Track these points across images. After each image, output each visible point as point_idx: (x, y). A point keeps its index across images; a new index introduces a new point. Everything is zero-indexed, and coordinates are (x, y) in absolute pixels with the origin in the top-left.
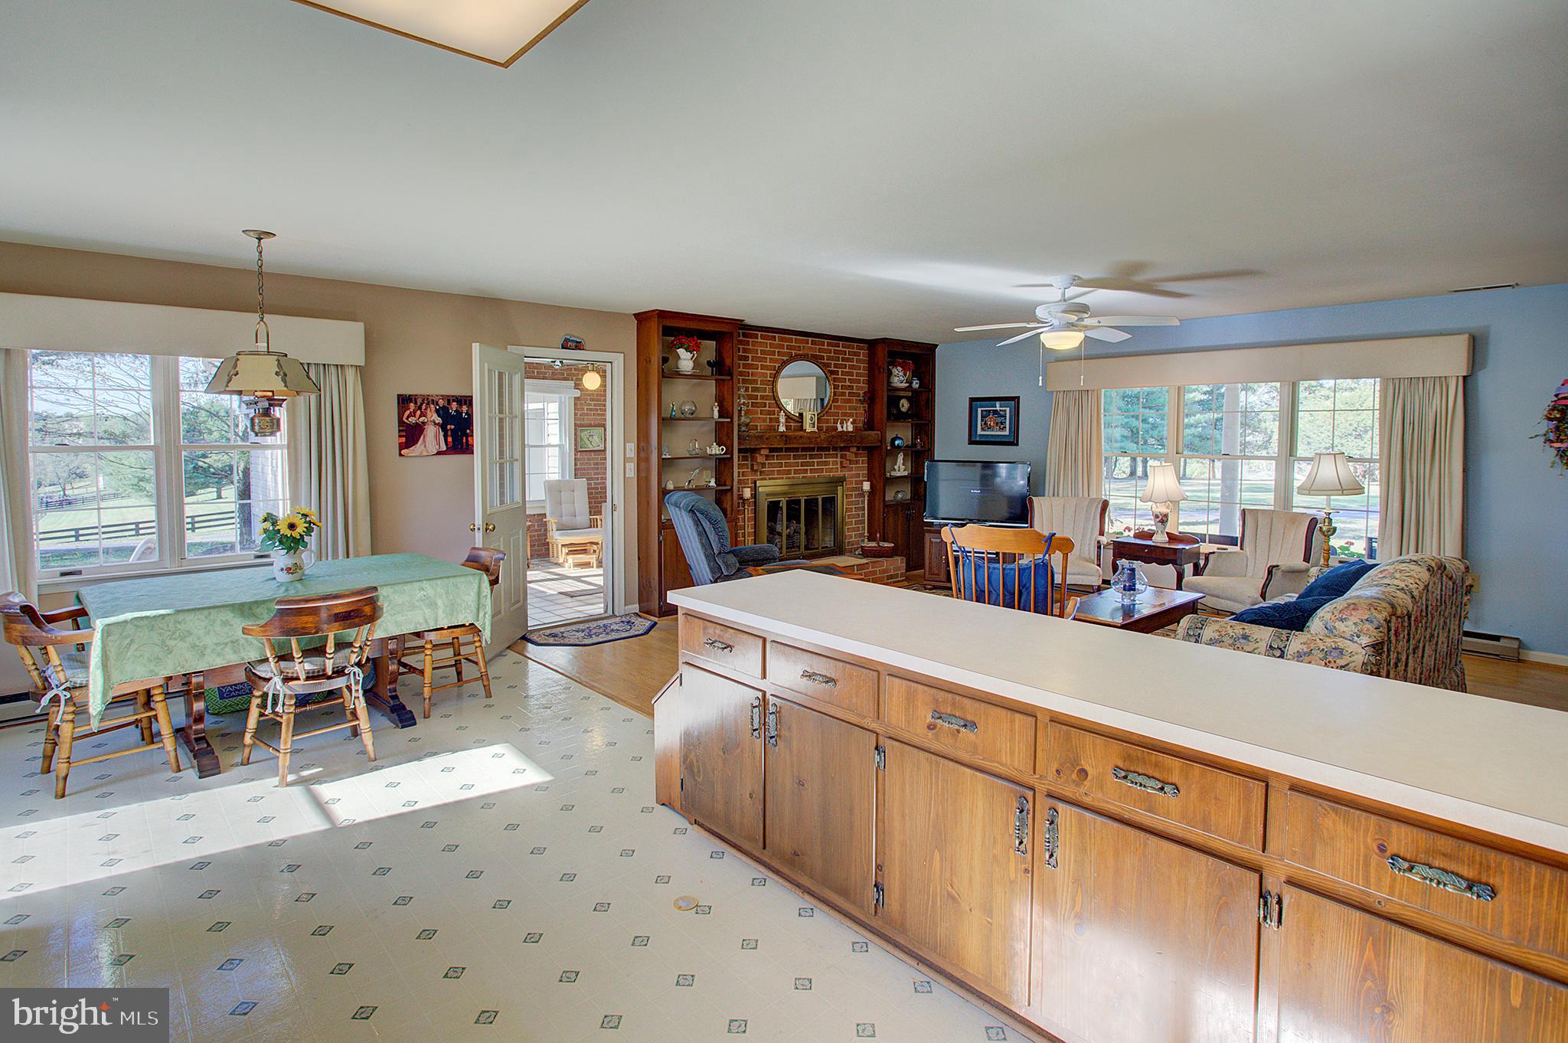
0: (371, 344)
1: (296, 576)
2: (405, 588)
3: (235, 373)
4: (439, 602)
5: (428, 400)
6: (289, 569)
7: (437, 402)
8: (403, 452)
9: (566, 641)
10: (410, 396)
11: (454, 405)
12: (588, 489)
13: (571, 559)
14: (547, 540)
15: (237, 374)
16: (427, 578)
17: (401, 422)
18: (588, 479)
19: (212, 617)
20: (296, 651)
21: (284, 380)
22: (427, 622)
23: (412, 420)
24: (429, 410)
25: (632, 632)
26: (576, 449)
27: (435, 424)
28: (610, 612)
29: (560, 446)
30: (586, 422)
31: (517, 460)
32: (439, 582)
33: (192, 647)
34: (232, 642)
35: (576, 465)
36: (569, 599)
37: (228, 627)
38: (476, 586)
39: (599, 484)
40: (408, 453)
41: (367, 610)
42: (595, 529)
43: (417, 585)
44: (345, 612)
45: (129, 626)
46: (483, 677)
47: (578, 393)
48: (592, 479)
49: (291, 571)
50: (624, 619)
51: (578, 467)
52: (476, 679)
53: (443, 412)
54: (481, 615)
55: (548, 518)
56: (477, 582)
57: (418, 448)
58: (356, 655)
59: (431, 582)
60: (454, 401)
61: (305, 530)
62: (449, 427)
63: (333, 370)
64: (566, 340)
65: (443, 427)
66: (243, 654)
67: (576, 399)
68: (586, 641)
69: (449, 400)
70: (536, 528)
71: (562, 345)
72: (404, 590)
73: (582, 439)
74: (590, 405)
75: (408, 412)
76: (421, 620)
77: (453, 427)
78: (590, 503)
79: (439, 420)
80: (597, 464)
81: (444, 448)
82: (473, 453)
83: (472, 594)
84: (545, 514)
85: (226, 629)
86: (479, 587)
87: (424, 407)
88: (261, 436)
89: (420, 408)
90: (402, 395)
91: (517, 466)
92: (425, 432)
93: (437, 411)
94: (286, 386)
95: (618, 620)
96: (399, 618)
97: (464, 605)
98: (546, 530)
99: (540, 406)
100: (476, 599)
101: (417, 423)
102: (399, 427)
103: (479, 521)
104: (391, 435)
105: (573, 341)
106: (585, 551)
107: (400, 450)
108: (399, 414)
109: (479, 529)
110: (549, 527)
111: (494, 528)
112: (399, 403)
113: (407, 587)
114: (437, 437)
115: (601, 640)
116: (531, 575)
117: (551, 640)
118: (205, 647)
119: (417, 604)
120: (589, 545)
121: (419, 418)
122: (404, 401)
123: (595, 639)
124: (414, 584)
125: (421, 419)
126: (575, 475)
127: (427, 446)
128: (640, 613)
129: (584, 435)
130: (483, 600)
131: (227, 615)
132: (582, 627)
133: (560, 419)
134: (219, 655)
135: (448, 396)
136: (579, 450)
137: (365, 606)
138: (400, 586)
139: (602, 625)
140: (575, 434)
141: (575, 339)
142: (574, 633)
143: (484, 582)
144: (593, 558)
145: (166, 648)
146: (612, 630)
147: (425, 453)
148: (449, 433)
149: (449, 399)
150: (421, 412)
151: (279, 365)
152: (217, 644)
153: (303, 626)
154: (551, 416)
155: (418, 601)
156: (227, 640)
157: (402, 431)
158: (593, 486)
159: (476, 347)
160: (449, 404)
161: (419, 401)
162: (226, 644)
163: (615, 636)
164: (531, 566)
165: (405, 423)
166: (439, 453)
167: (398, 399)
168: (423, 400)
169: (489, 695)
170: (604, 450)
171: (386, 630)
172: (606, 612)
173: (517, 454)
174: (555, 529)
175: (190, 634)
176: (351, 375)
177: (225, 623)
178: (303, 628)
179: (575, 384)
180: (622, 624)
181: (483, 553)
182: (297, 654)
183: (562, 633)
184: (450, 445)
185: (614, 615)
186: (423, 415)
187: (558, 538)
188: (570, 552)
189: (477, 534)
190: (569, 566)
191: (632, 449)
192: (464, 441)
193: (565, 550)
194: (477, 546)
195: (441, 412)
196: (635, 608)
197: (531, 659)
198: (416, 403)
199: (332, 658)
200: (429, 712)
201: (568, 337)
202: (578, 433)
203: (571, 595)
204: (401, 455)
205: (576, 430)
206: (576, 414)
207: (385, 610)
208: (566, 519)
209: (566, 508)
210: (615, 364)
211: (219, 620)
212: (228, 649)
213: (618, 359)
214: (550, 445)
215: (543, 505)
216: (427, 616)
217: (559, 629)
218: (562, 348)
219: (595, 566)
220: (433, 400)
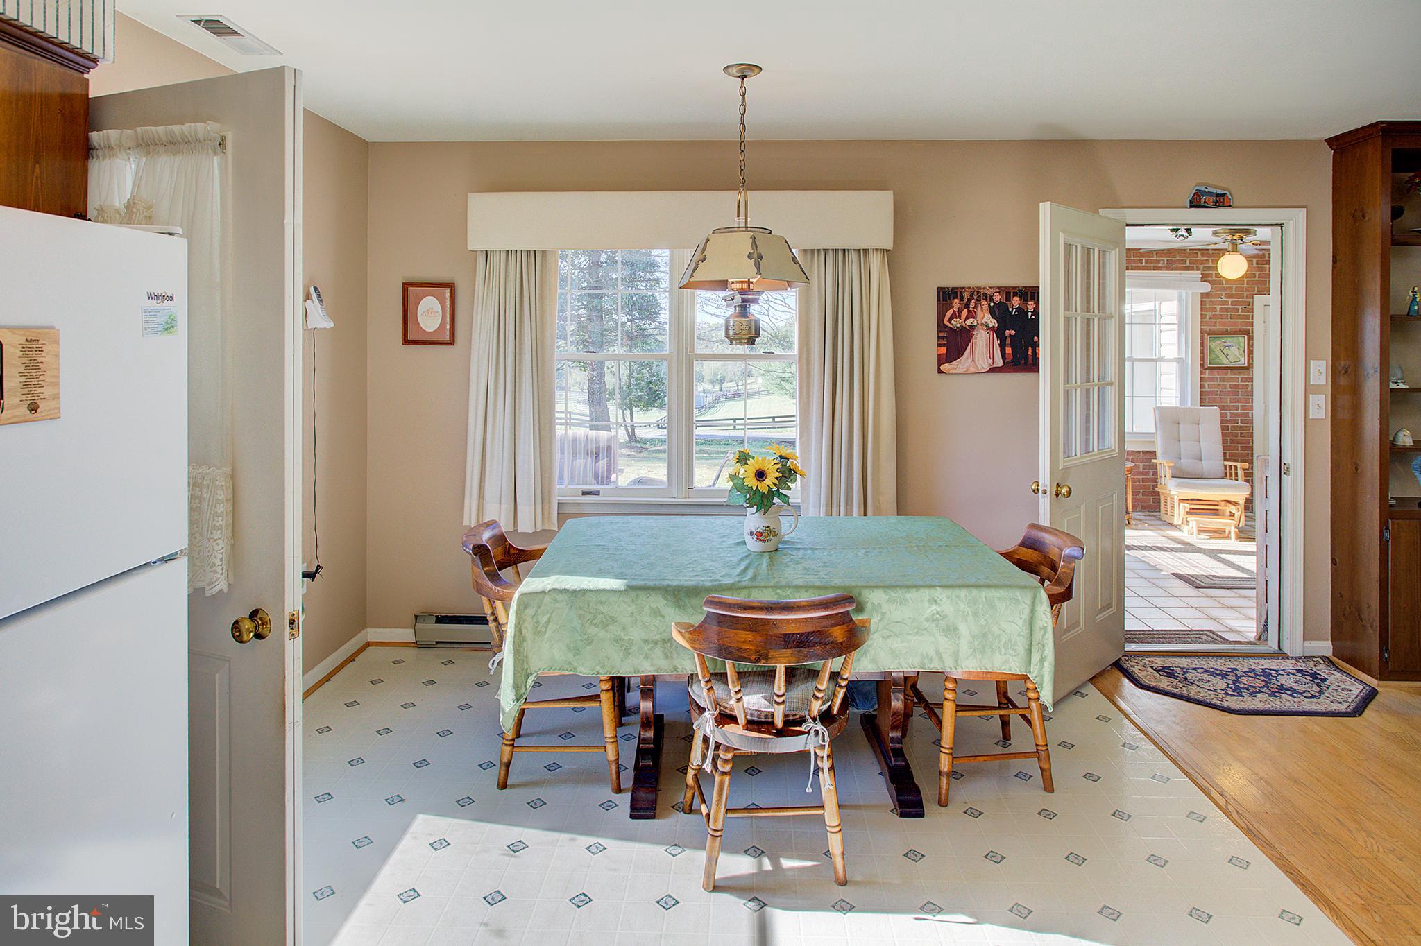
0: (902, 220)
1: (769, 545)
2: (908, 595)
3: (702, 258)
4: (963, 629)
5: (979, 295)
6: (759, 535)
7: (991, 298)
8: (943, 367)
9: (1192, 692)
10: (953, 289)
11: (1016, 301)
12: (1222, 421)
13: (1195, 523)
14: (1157, 489)
15: (705, 259)
16: (943, 583)
17: (941, 326)
18: (1222, 408)
19: (639, 602)
20: (733, 682)
21: (758, 266)
22: (941, 658)
23: (956, 323)
24: (979, 307)
25: (1324, 704)
26: (1202, 366)
27: (988, 328)
28: (1272, 645)
29: (1179, 360)
30: (1218, 327)
31: (1111, 384)
32: (963, 593)
33: (617, 641)
34: (664, 641)
35: (1201, 386)
36: (1191, 591)
37: (658, 618)
38: (1027, 611)
39: (1238, 415)
40: (949, 370)
41: (838, 634)
42: (1234, 482)
43: (925, 594)
44: (802, 634)
45: (547, 599)
46: (1040, 753)
47: (1207, 288)
48: (1227, 408)
49: (762, 538)
50: (1302, 666)
51: (1207, 389)
52: (1027, 755)
53: (999, 311)
54: (1035, 658)
55: (1159, 459)
56: (1028, 602)
57: (963, 363)
58: (820, 702)
59: (949, 592)
60: (1015, 294)
61: (776, 482)
62: (1007, 332)
63: (854, 256)
64: (1198, 194)
65: (999, 332)
66: (676, 662)
67: (1204, 295)
68: (1231, 702)
69: (1008, 295)
70: (1141, 470)
71: (1191, 202)
72: (906, 600)
73: (1211, 351)
74: (1225, 303)
75: (950, 313)
76: (932, 653)
77: (1013, 332)
78: (1224, 441)
79: (993, 323)
80: (1236, 386)
81: (999, 362)
82: (1039, 372)
83: (1020, 623)
84: (1155, 452)
85: (657, 621)
86: (1033, 612)
87: (972, 304)
88: (737, 344)
89: (967, 306)
90: (944, 288)
91: (1111, 393)
92: (973, 340)
93: (991, 310)
94: (759, 273)
95: (1289, 664)
96: (896, 644)
97: (1004, 639)
98: (1155, 474)
99: (1149, 306)
100: (1026, 633)
101: (962, 326)
102: (939, 332)
103: (1045, 480)
104: (927, 344)
105: (1210, 194)
106: (1216, 513)
107: (939, 365)
108: (939, 313)
109: (1045, 492)
110: (1161, 472)
111: (1070, 492)
112: (939, 300)
113: (912, 595)
114: (990, 346)
115: (1260, 706)
116: (1132, 536)
117: (1164, 683)
118: (631, 643)
119: (926, 625)
120: (1223, 503)
121: (966, 320)
122: (946, 296)
123: (1248, 702)
124: (922, 590)
125: (969, 322)
126: (1201, 401)
127: (976, 360)
128: (1334, 659)
129: (1215, 345)
130: (1038, 635)
131: (657, 601)
132: (1219, 664)
133: (1179, 324)
134: (646, 657)
135: (1007, 288)
136: (1208, 367)
137: (833, 626)
138: (900, 592)
139: (1259, 672)
140: (1202, 344)
141: (1214, 190)
142: (1206, 676)
143: (1041, 603)
144: (1230, 525)
145: (586, 637)
146: (1282, 688)
147: (973, 370)
148: (1008, 341)
149: (1009, 292)
150: (969, 311)
151: (754, 245)
152: (645, 641)
153: (740, 645)
154: (1165, 320)
155: (927, 620)
156: (657, 638)
157: (942, 338)
158: (1229, 418)
159: (1045, 208)
160: (1008, 298)
161: (966, 296)
162: (656, 643)
163: (1284, 702)
164: (1132, 522)
165: (946, 326)
166: (993, 370)
167: (938, 293)
168: (972, 295)
169: (1049, 787)
170: (1249, 367)
171: (874, 661)
172: (1262, 636)
173: (1112, 374)
174: (1169, 474)
175: (614, 620)
176: (875, 261)
177: (656, 613)
178: (739, 649)
179: (1202, 274)
180: (1298, 677)
181: (1048, 539)
182: (734, 687)
183: (1185, 671)
184: (1009, 358)
185: (1280, 654)
186: (971, 315)
187: (1173, 489)
188: (1193, 512)
189: (1041, 500)
190: (1190, 529)
191: (1321, 371)
192: (1030, 353)
193: (1187, 506)
194: (1041, 523)
195: (997, 311)
196: (1325, 647)
197: (1127, 716)
198: (962, 299)
199: (783, 702)
200: (947, 795)
201: (1202, 188)
202: (1207, 343)
203: (1194, 582)
204: (940, 372)
205: (1202, 338)
206: (1202, 317)
207: (873, 627)
208: (1185, 463)
209: (1186, 446)
210: (1289, 229)
211: (648, 606)
212: (658, 651)
213: (1296, 220)
214: (1162, 359)
215: (1153, 440)
216: (941, 650)
217: (1178, 660)
218: (1191, 207)
219: (1233, 535)
220: (985, 295)
